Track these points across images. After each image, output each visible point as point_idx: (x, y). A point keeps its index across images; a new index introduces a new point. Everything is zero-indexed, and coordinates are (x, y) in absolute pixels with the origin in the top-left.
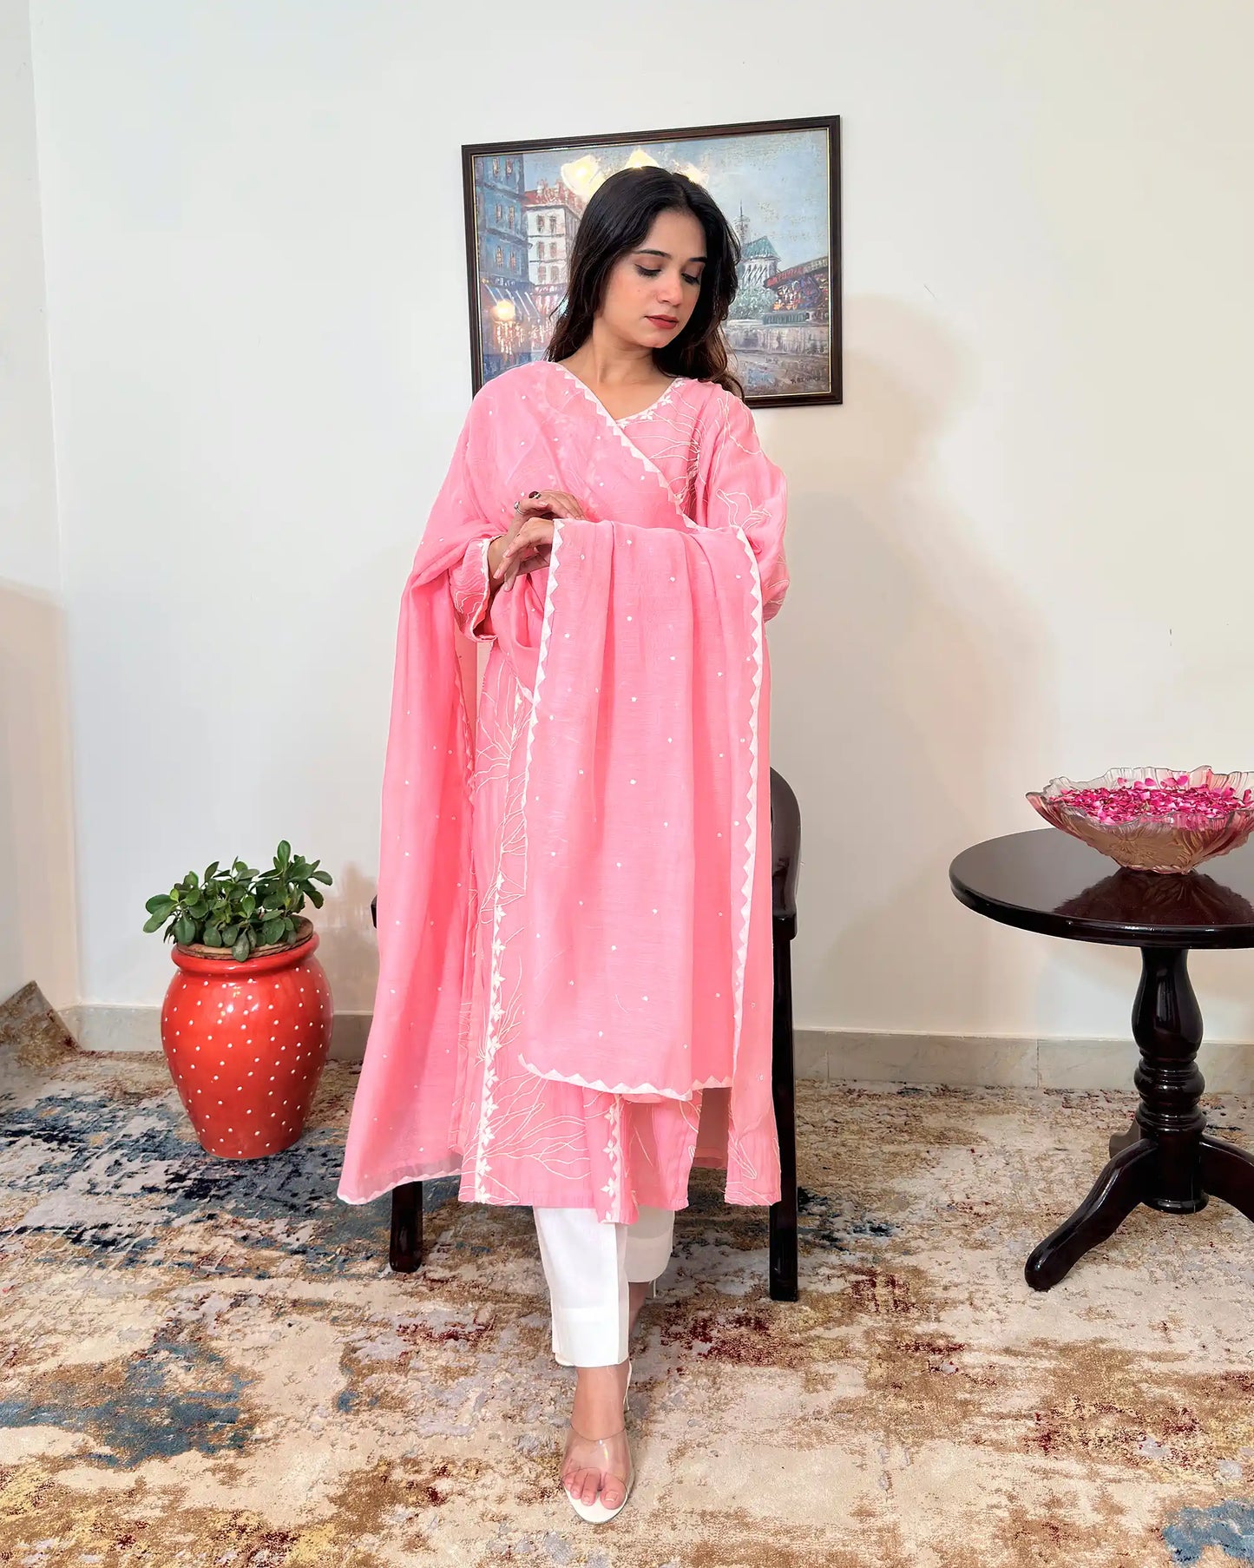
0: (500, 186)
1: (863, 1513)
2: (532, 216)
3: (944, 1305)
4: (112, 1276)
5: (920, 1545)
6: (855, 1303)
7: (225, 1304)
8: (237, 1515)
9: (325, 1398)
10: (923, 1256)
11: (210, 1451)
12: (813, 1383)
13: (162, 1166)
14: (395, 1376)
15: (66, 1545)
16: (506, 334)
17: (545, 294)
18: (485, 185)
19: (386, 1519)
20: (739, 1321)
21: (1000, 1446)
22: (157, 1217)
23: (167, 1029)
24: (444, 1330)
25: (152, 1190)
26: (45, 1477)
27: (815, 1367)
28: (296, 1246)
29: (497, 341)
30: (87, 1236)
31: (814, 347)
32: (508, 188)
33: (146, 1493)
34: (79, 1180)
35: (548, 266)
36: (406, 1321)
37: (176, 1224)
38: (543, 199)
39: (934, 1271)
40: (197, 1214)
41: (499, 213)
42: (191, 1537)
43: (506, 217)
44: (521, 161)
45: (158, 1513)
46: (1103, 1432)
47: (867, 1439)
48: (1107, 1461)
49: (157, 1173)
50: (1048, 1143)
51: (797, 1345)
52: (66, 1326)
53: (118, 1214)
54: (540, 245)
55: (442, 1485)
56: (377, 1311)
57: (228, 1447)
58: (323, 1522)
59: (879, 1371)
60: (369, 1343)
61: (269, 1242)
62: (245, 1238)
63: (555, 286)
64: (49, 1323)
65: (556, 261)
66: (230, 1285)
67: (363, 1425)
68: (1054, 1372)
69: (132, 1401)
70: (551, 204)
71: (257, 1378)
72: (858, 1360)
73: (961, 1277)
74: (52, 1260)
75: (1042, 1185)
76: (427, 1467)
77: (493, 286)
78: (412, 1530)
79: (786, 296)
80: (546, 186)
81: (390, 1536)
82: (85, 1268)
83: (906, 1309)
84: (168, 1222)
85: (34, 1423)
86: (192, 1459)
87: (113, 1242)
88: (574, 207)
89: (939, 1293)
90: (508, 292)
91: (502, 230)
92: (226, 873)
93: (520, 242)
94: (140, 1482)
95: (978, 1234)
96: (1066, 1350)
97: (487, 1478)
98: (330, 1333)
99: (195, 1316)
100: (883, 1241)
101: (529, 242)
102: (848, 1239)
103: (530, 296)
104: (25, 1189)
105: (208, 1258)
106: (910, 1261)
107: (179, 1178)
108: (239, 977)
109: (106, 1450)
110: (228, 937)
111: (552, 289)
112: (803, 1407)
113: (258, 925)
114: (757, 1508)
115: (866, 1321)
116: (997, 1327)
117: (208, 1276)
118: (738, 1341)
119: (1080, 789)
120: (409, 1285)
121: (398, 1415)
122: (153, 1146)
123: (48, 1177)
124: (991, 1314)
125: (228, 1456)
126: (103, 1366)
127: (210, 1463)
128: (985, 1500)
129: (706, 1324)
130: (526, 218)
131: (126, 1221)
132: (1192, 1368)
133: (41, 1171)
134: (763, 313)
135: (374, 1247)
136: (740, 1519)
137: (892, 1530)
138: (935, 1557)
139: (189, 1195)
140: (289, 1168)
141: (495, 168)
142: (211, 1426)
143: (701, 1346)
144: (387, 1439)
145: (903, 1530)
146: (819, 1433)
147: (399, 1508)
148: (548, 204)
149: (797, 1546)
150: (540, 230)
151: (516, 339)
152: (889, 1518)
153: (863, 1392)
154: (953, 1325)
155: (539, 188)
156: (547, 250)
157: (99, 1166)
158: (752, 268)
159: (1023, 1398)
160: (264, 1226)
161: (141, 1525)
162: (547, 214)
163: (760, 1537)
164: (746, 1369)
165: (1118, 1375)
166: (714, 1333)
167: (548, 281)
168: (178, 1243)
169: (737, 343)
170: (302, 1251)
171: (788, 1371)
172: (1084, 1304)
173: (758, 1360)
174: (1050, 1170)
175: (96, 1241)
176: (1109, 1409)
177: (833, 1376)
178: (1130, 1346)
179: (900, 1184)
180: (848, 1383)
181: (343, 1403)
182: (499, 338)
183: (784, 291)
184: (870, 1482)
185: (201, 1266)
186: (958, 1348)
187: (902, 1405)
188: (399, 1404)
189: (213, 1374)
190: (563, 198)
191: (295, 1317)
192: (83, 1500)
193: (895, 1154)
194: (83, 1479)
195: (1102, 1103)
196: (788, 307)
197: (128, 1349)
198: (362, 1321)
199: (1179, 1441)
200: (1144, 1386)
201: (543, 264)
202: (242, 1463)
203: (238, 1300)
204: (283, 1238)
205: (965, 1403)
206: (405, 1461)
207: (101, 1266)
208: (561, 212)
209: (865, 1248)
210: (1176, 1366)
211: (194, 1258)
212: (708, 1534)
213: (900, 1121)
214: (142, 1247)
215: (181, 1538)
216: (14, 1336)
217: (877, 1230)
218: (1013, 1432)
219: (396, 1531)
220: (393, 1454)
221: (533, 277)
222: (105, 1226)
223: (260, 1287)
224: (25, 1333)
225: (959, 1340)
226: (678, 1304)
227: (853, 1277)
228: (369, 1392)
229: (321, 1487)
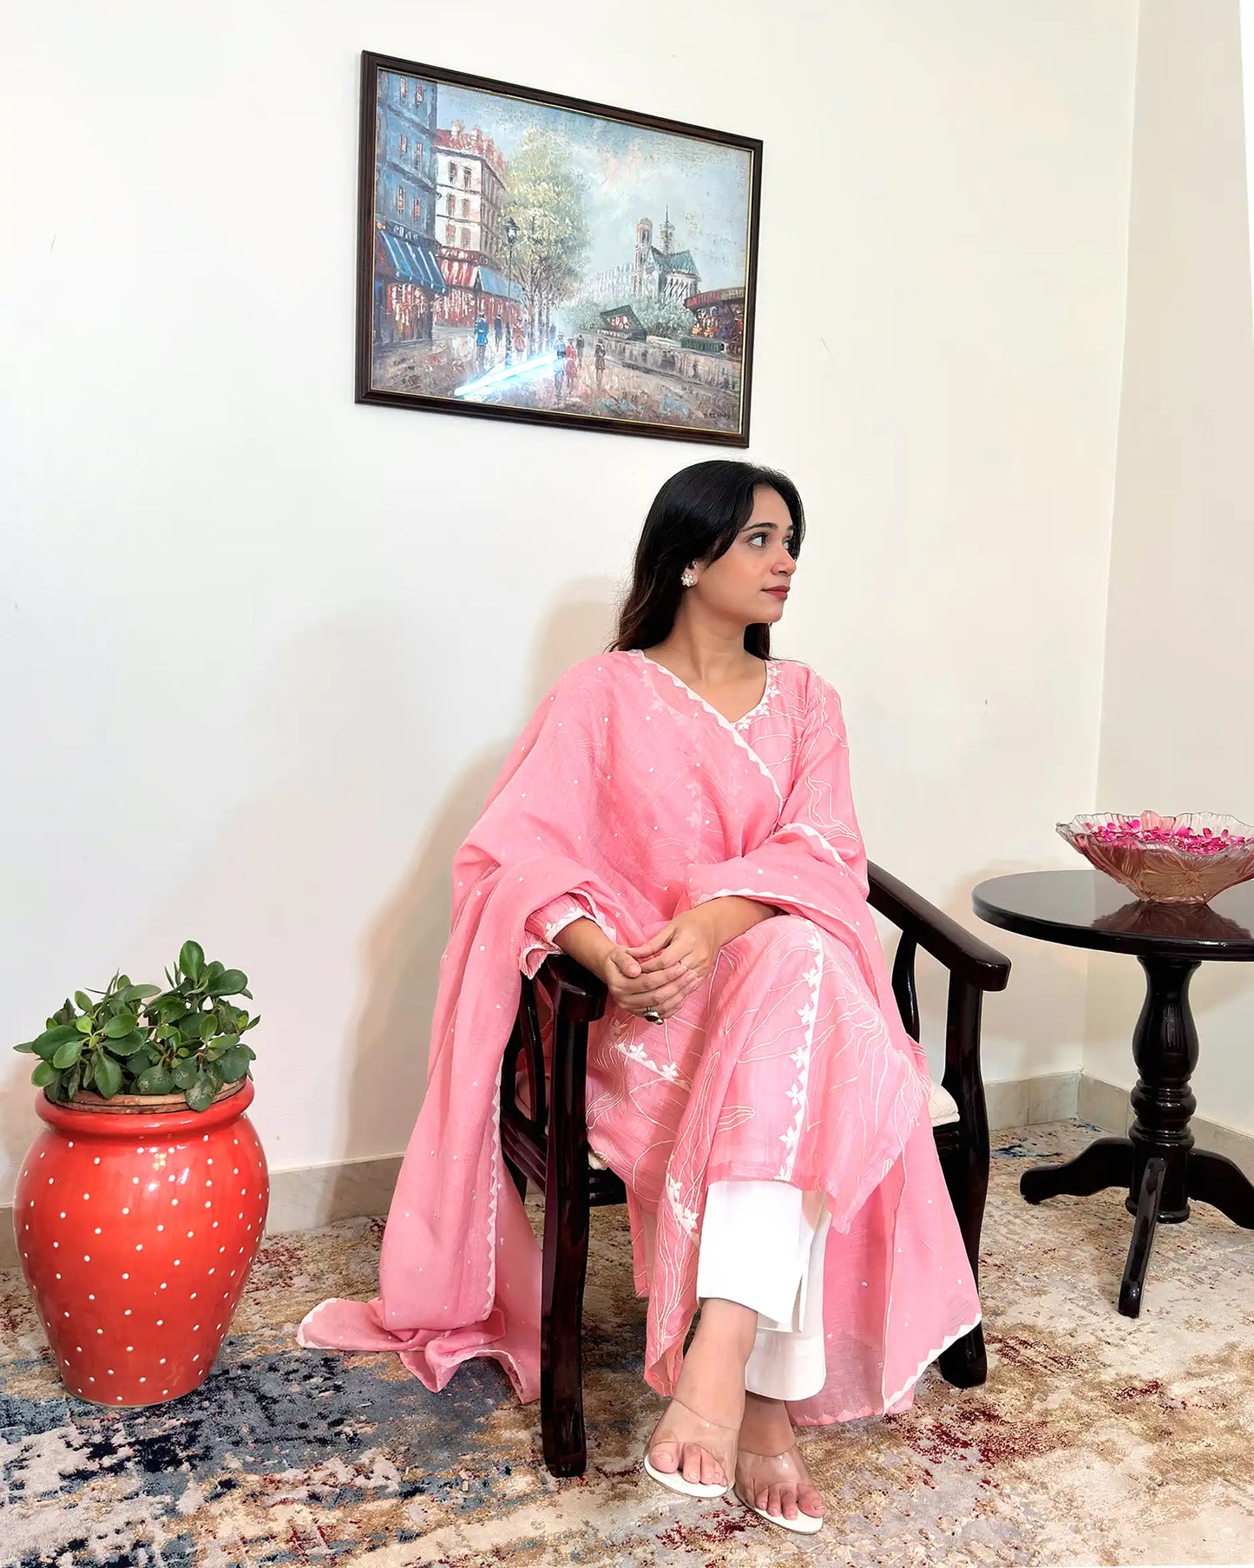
0: (407, 114)
2: (443, 161)
13: (52, 1438)
16: (403, 297)
17: (452, 259)
18: (389, 107)
22: (142, 1510)
29: (392, 304)
31: (727, 382)
32: (417, 119)
35: (459, 226)
37: (186, 1509)
38: (457, 144)
40: (200, 1487)
41: (404, 146)
43: (412, 154)
44: (434, 91)
49: (58, 1451)
54: (451, 199)
62: (315, 1497)
63: (465, 252)
65: (467, 221)
70: (467, 152)
77: (390, 234)
79: (704, 321)
80: (462, 129)
84: (171, 1511)
88: (493, 163)
90: (409, 247)
91: (407, 169)
93: (425, 187)
101: (438, 190)
103: (435, 257)
105: (301, 1538)
107: (102, 1448)
111: (462, 255)
130: (435, 162)
134: (681, 334)
139: (149, 1467)
141: (403, 90)
148: (463, 151)
150: (451, 179)
151: (416, 307)
155: (454, 130)
156: (459, 206)
158: (674, 282)
162: (462, 163)
167: (457, 243)
168: (225, 1533)
169: (655, 363)
170: (413, 1490)
182: (394, 302)
183: (703, 315)
185: (306, 1550)
190: (480, 149)
196: (706, 334)
201: (452, 222)
208: (476, 166)
211: (280, 1545)
214: (178, 1554)
221: (440, 235)
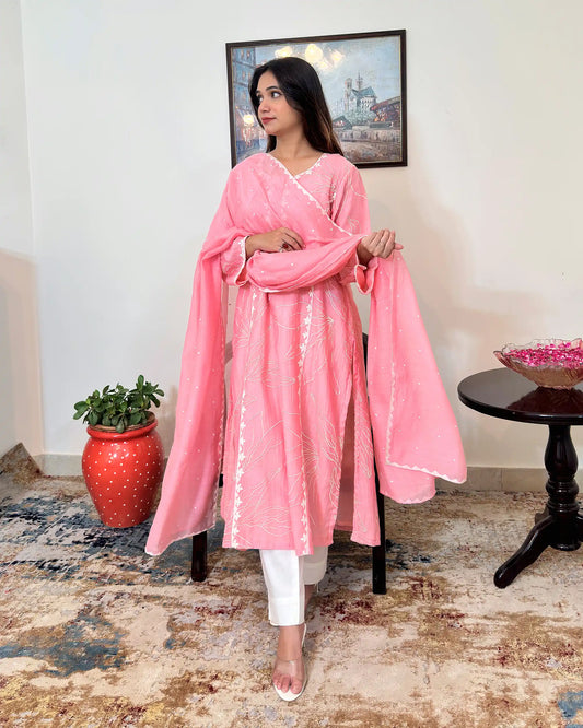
0: (244, 63)
1: (416, 695)
3: (456, 595)
4: (58, 585)
5: (443, 710)
6: (413, 595)
7: (112, 598)
8: (117, 699)
9: (160, 642)
10: (446, 572)
11: (104, 668)
12: (392, 633)
13: (83, 531)
14: (193, 632)
15: (35, 714)
18: (237, 62)
19: (188, 700)
20: (358, 604)
21: (481, 663)
22: (79, 556)
23: (85, 466)
24: (217, 609)
25: (78, 543)
26: (25, 681)
27: (393, 626)
28: (146, 569)
30: (46, 565)
31: (394, 139)
32: (248, 64)
33: (73, 689)
34: (42, 538)
36: (199, 605)
37: (89, 559)
39: (450, 579)
40: (99, 554)
41: (244, 75)
42: (95, 710)
43: (247, 77)
44: (255, 50)
45: (79, 698)
46: (530, 655)
47: (418, 660)
48: (532, 669)
49: (80, 535)
50: (505, 517)
51: (385, 615)
52: (36, 609)
53: (60, 554)
55: (215, 684)
56: (185, 600)
57: (113, 666)
58: (158, 702)
59: (424, 627)
60: (181, 616)
61: (134, 568)
62: (122, 566)
64: (27, 607)
66: (115, 588)
67: (178, 655)
68: (507, 627)
69: (68, 644)
71: (127, 633)
72: (414, 622)
73: (464, 582)
74: (29, 577)
75: (503, 537)
76: (208, 675)
77: (241, 110)
78: (201, 705)
79: (381, 115)
81: (190, 709)
82: (45, 581)
83: (437, 598)
84: (85, 558)
85: (20, 655)
86: (96, 672)
87: (59, 568)
89: (453, 590)
92: (113, 391)
94: (71, 683)
95: (472, 561)
96: (513, 617)
97: (237, 680)
98: (162, 610)
99: (98, 603)
100: (427, 565)
102: (410, 564)
104: (17, 543)
105: (104, 576)
106: (438, 574)
107: (91, 537)
108: (119, 440)
109: (55, 668)
110: (114, 422)
112: (388, 645)
113: (128, 415)
114: (366, 694)
115: (418, 603)
116: (480, 606)
117: (104, 584)
118: (357, 613)
119: (520, 349)
120: (200, 588)
121: (195, 651)
122: (78, 521)
123: (27, 537)
124: (478, 600)
125: (113, 671)
126: (53, 628)
127: (105, 674)
128: (474, 689)
129: (342, 605)
131: (65, 558)
132: (572, 624)
133: (24, 534)
134: (370, 123)
135: (184, 570)
136: (357, 699)
137: (430, 703)
138: (450, 716)
139: (95, 545)
140: (144, 532)
141: (242, 54)
142: (105, 656)
143: (340, 616)
144: (189, 662)
145: (434, 703)
146: (395, 657)
147: (195, 695)
149: (385, 711)
152: (428, 698)
153: (416, 637)
154: (460, 605)
157: (52, 531)
158: (364, 102)
159: (492, 640)
160: (131, 560)
161: (71, 704)
163: (366, 707)
164: (361, 627)
165: (537, 629)
166: (346, 610)
168: (89, 568)
169: (358, 137)
170: (149, 572)
171: (381, 628)
172: (523, 594)
173: (367, 623)
174: (507, 530)
175: (50, 567)
176: (533, 645)
177: (402, 630)
178: (543, 615)
179: (435, 538)
180: (409, 633)
181: (168, 645)
183: (380, 112)
184: (419, 681)
185: (102, 579)
186: (462, 616)
187: (435, 643)
188: (195, 645)
189: (106, 631)
191: (146, 604)
192: (43, 692)
193: (433, 523)
194: (43, 682)
195: (532, 498)
196: (382, 120)
197: (65, 620)
198: (178, 605)
199: (566, 660)
200: (550, 633)
202: (120, 674)
203: (119, 596)
204: (140, 565)
205: (465, 642)
206: (198, 672)
207: (52, 580)
209: (418, 568)
210: (565, 624)
211: (97, 576)
212: (342, 706)
213: (436, 507)
214: (73, 570)
215: (90, 710)
216: (10, 614)
217: (424, 560)
218: (488, 656)
219: (193, 706)
220: (192, 669)
222: (55, 560)
223: (129, 589)
224: (16, 612)
225: (462, 612)
226: (329, 596)
227: (412, 583)
228: (181, 639)
229: (157, 685)
